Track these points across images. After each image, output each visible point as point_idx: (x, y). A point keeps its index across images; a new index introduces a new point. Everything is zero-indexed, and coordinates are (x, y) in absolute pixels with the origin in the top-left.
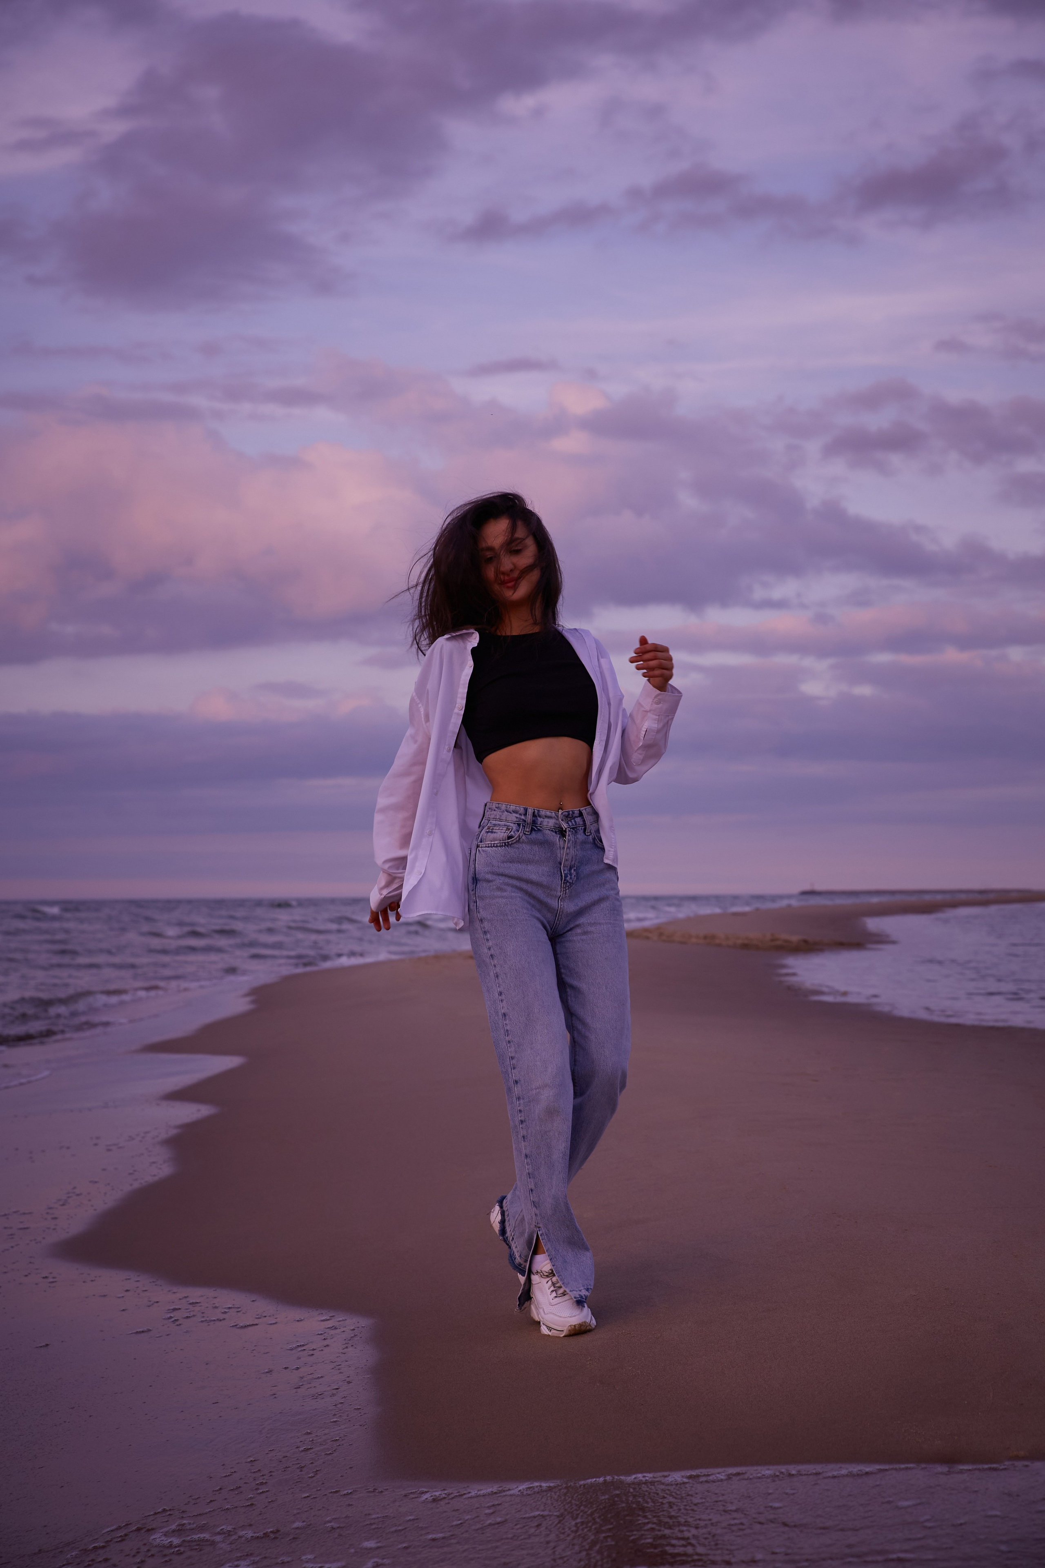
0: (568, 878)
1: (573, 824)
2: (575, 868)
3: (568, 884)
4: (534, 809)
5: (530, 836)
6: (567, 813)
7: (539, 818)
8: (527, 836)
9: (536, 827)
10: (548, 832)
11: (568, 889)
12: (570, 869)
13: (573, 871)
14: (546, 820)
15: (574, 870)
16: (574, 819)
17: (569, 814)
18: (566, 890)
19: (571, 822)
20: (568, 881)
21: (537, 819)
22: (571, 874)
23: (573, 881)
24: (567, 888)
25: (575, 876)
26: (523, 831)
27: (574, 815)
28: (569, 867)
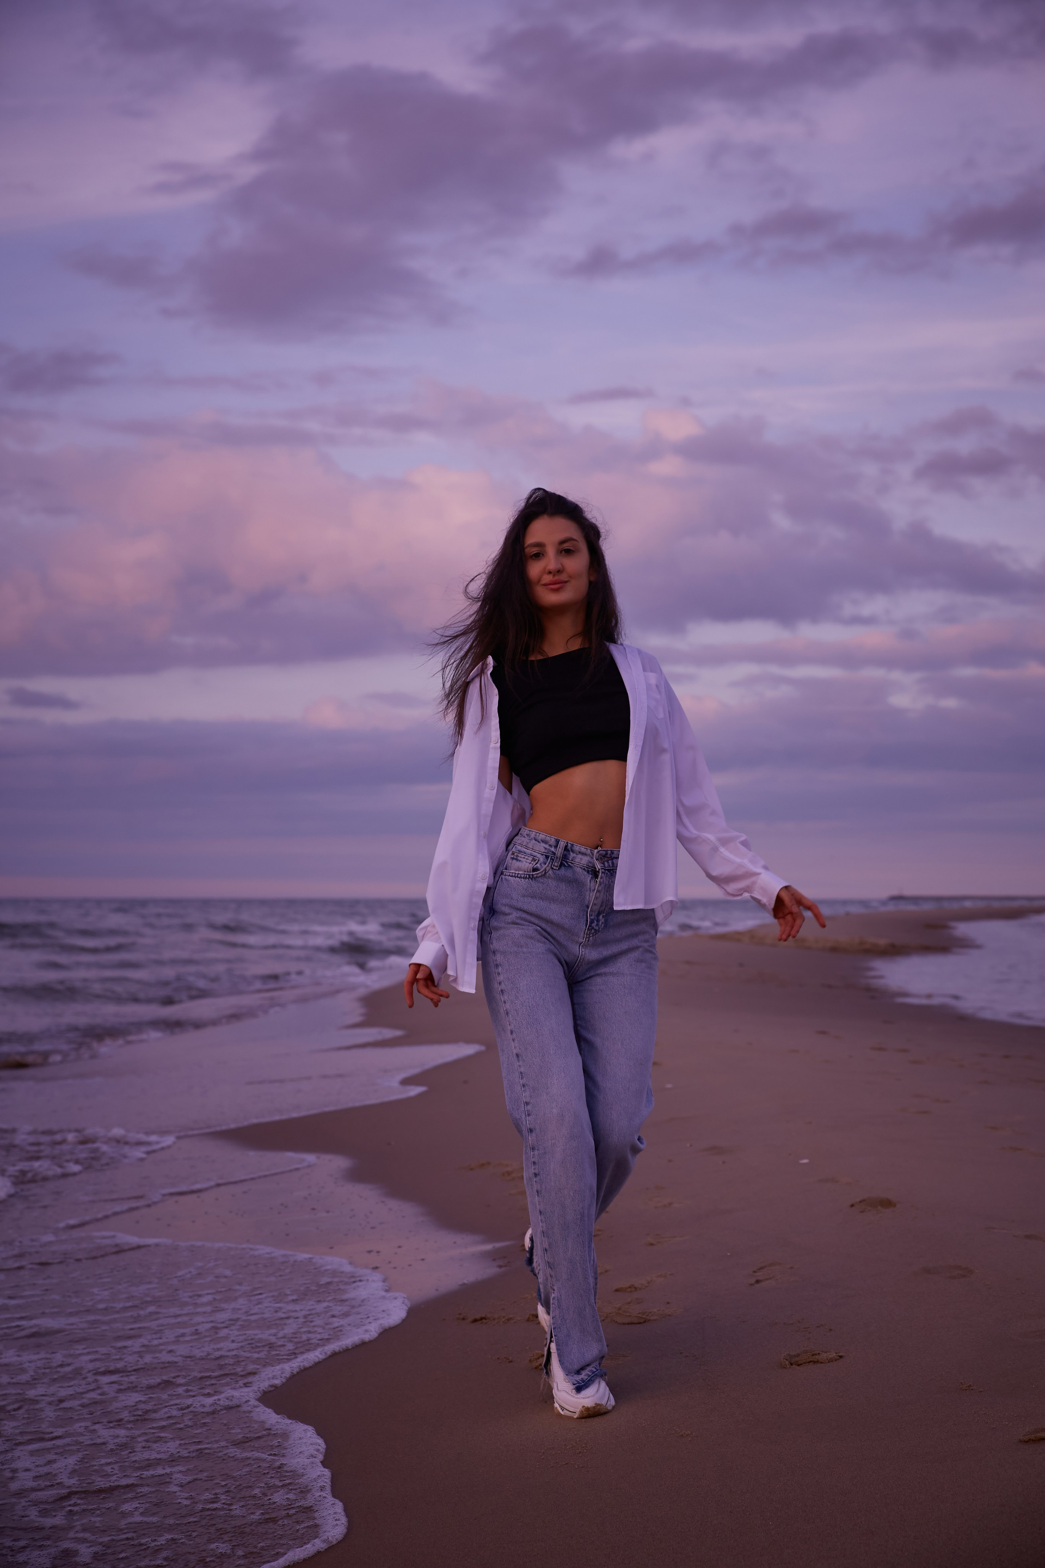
0: (594, 925)
1: (609, 865)
2: (604, 914)
3: (593, 931)
4: (567, 843)
5: (558, 872)
6: (604, 852)
7: (571, 853)
8: (555, 871)
9: (567, 862)
10: (579, 870)
11: (593, 936)
12: (599, 914)
13: (601, 917)
14: (580, 856)
15: (603, 916)
16: (612, 860)
17: (607, 854)
18: (590, 937)
19: (608, 863)
20: (593, 928)
21: (570, 854)
22: (598, 921)
23: (599, 928)
24: (591, 935)
25: (602, 923)
26: (550, 865)
27: (613, 856)
28: (596, 912)
